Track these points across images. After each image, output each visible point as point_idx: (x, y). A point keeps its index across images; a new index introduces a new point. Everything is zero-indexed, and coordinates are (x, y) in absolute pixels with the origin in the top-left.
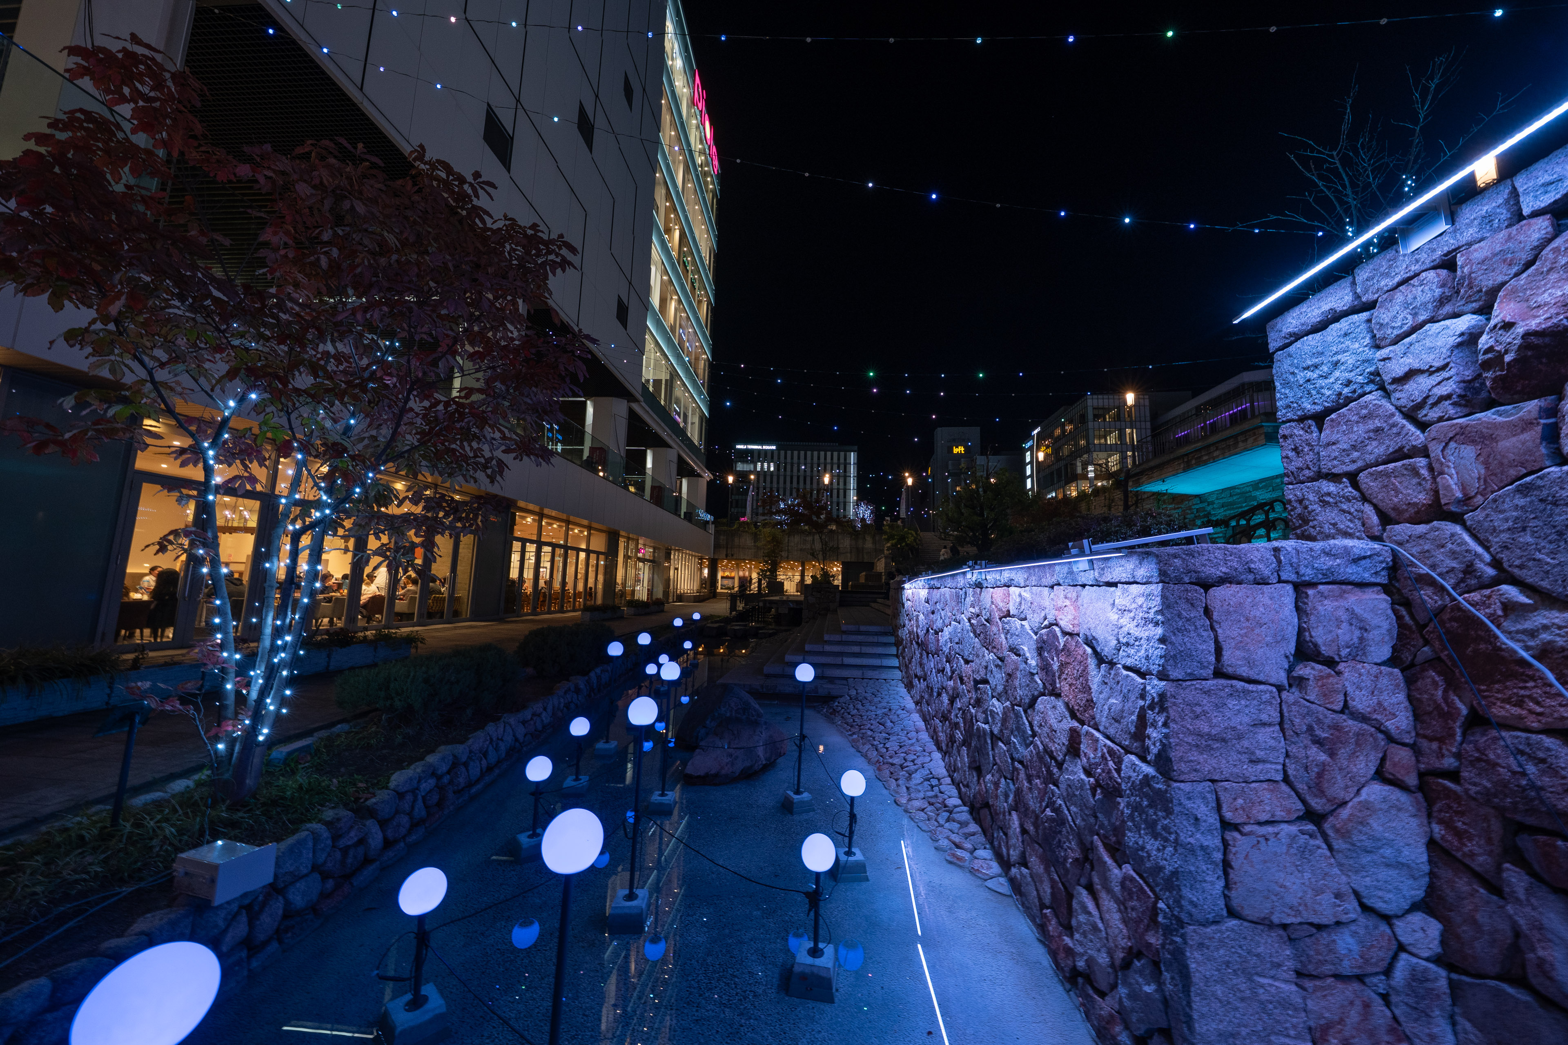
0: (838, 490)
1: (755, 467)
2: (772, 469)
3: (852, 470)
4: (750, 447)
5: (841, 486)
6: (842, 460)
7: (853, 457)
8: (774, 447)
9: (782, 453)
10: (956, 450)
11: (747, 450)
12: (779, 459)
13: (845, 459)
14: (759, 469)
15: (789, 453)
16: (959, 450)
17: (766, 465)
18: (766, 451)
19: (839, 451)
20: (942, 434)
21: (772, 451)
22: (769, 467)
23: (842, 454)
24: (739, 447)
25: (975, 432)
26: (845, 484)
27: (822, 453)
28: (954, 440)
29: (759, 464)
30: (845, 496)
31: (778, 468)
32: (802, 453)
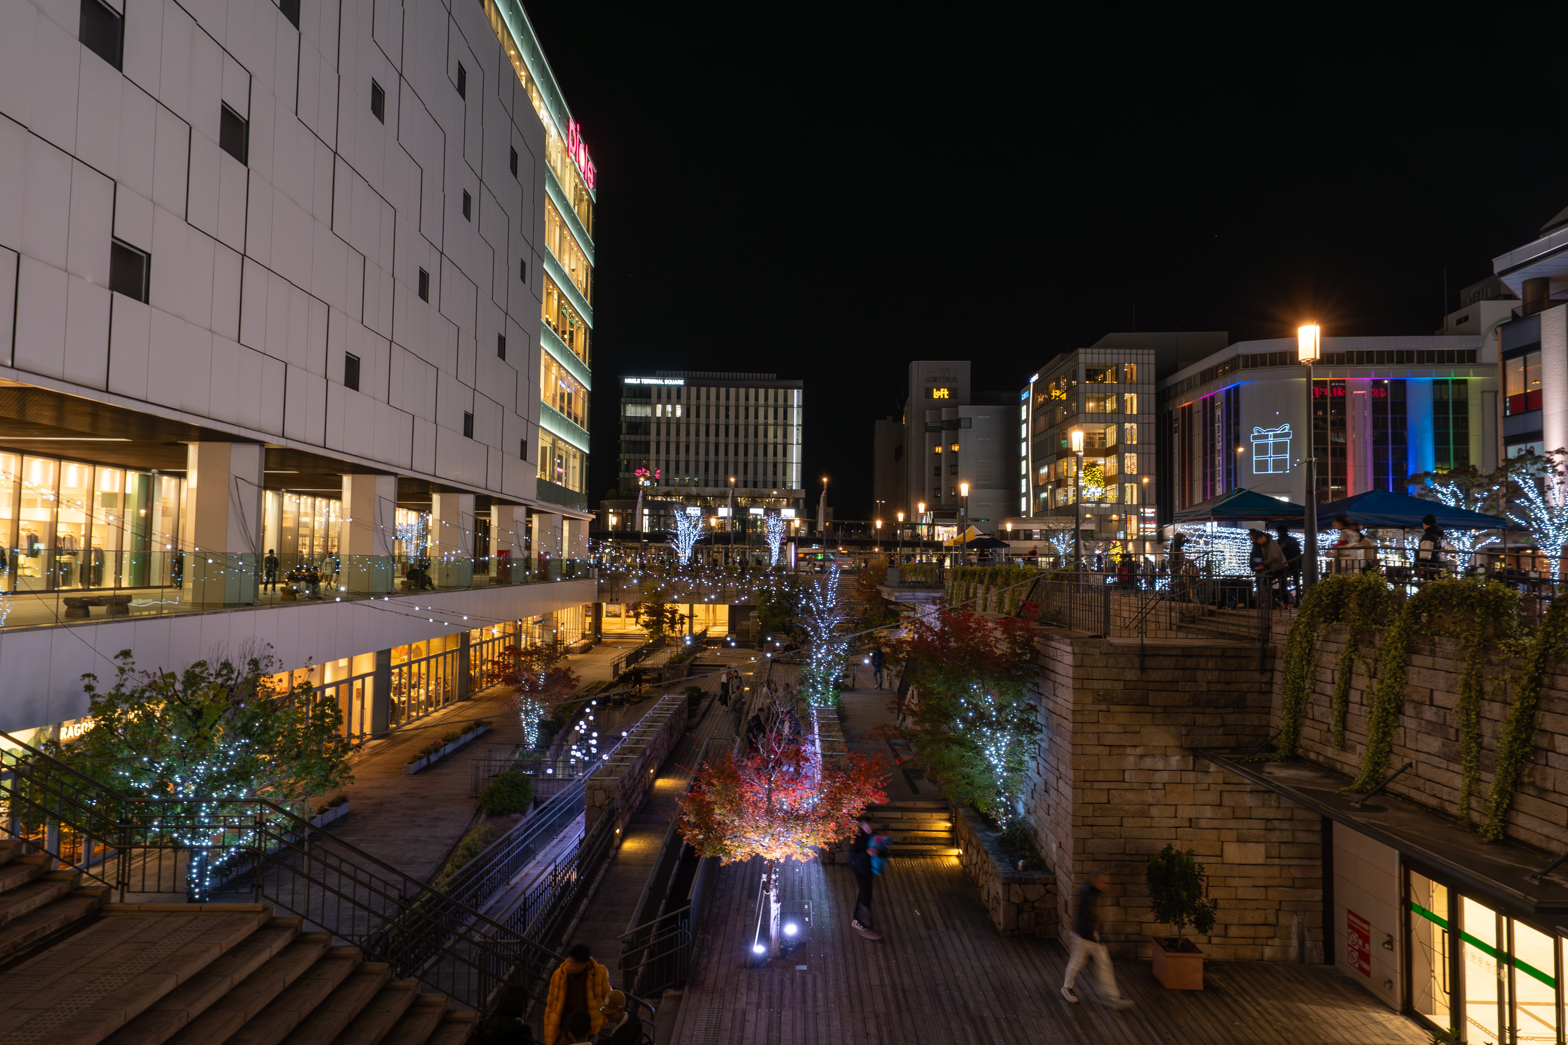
0: (775, 445)
1: (654, 411)
2: (679, 413)
3: (796, 418)
4: (646, 381)
5: (780, 439)
6: (781, 401)
7: (796, 397)
8: (681, 382)
9: (694, 390)
10: (936, 394)
11: (641, 386)
12: (689, 398)
13: (786, 400)
14: (659, 414)
15: (703, 390)
16: (941, 393)
17: (669, 408)
18: (669, 388)
19: (776, 388)
20: (919, 370)
21: (679, 388)
22: (674, 412)
23: (781, 392)
24: (629, 381)
25: (962, 368)
26: (785, 436)
27: (752, 391)
28: (935, 380)
29: (659, 407)
30: (785, 455)
31: (687, 412)
32: (723, 391)
